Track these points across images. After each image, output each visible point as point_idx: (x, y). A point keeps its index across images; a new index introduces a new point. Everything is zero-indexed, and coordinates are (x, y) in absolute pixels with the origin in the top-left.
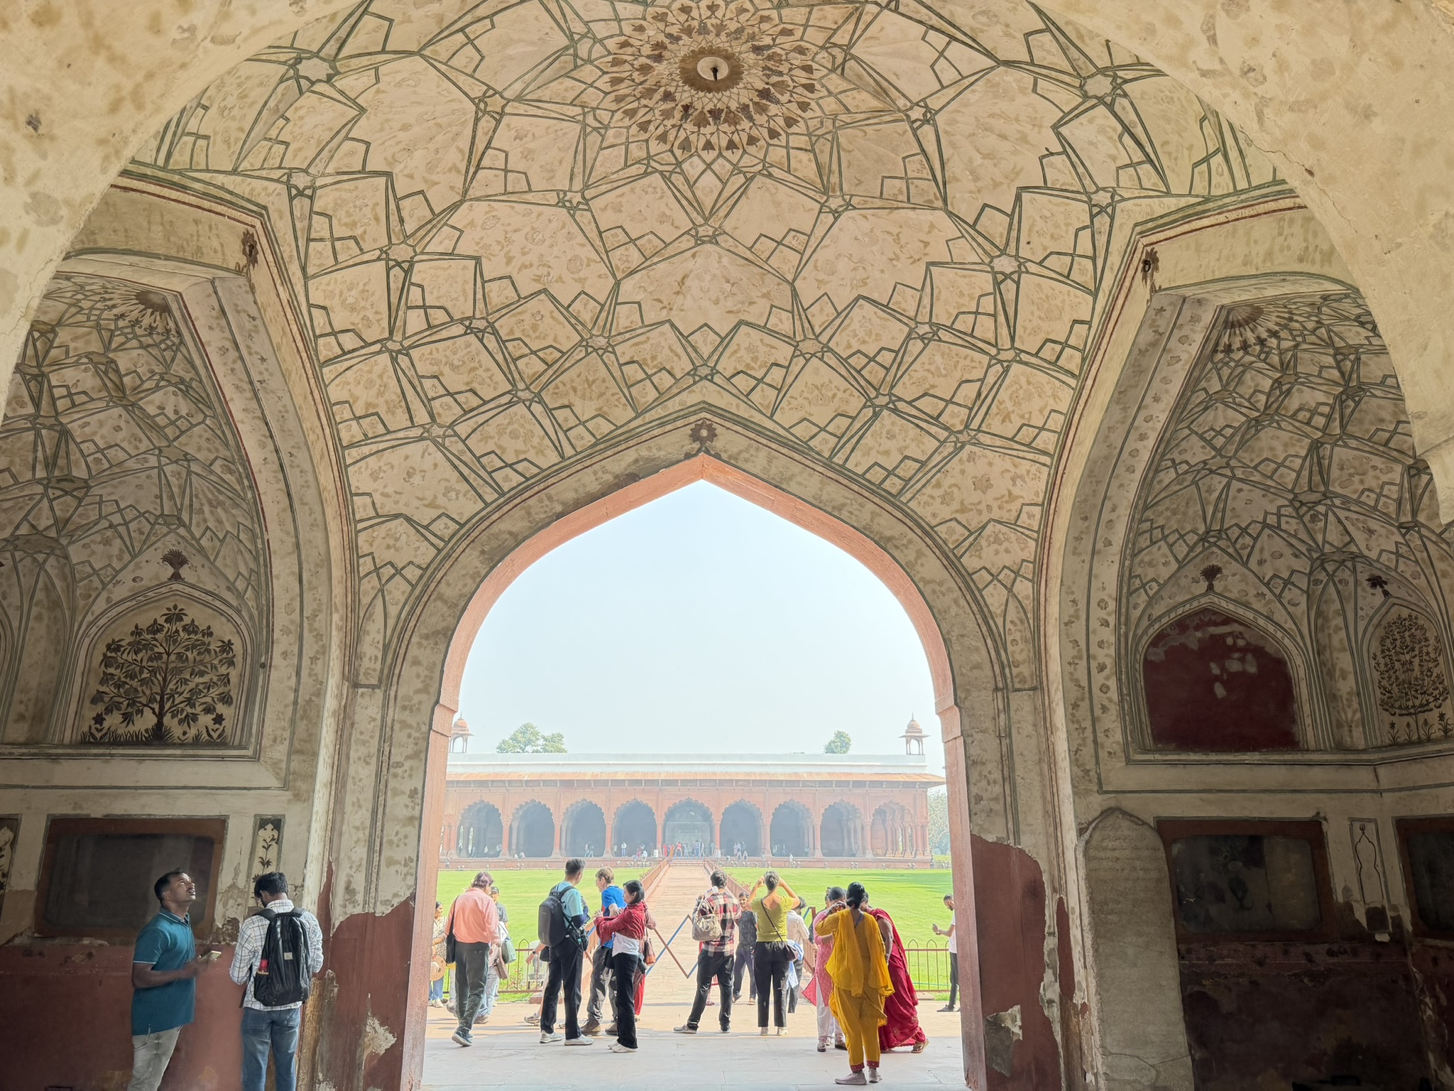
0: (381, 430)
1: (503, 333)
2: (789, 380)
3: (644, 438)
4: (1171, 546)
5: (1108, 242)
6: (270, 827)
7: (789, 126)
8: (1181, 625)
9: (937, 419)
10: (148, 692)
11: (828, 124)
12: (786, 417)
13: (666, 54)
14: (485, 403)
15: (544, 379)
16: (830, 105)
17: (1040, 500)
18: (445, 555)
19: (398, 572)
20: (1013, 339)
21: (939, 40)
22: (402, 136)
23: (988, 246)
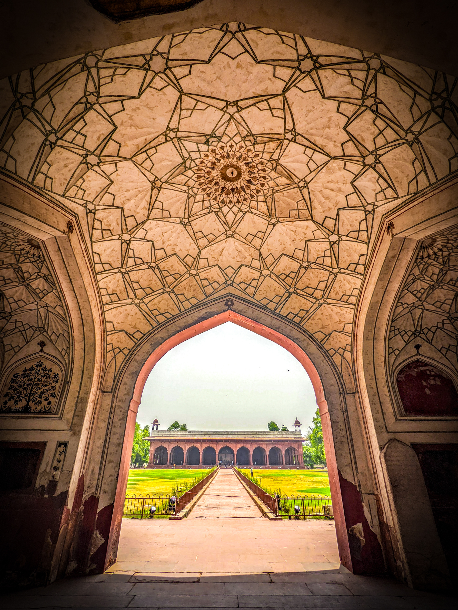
0: (117, 299)
1: (161, 268)
2: (259, 284)
3: (209, 305)
4: (402, 336)
5: (372, 224)
6: (63, 446)
7: (258, 193)
8: (408, 366)
9: (312, 295)
10: (25, 393)
11: (271, 191)
12: (258, 297)
13: (216, 167)
14: (154, 292)
15: (175, 284)
16: (271, 183)
17: (352, 322)
18: (138, 345)
19: (121, 351)
20: (338, 264)
21: (309, 152)
22: (126, 194)
23: (327, 231)
